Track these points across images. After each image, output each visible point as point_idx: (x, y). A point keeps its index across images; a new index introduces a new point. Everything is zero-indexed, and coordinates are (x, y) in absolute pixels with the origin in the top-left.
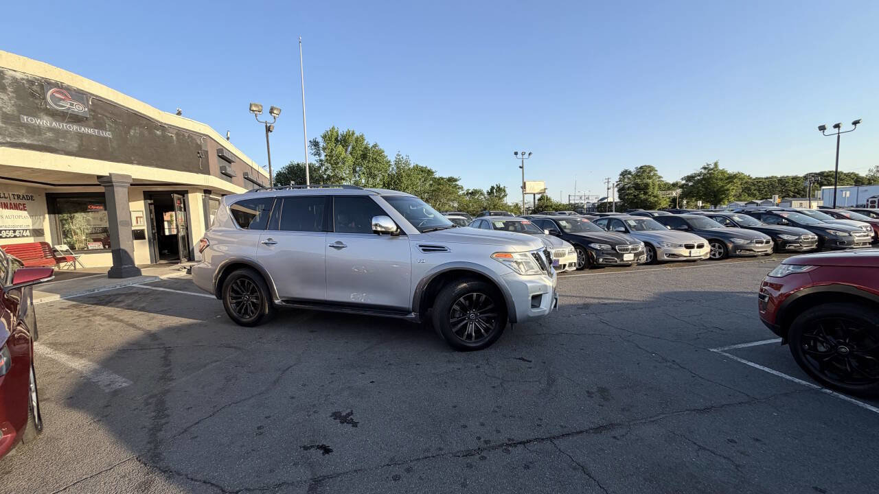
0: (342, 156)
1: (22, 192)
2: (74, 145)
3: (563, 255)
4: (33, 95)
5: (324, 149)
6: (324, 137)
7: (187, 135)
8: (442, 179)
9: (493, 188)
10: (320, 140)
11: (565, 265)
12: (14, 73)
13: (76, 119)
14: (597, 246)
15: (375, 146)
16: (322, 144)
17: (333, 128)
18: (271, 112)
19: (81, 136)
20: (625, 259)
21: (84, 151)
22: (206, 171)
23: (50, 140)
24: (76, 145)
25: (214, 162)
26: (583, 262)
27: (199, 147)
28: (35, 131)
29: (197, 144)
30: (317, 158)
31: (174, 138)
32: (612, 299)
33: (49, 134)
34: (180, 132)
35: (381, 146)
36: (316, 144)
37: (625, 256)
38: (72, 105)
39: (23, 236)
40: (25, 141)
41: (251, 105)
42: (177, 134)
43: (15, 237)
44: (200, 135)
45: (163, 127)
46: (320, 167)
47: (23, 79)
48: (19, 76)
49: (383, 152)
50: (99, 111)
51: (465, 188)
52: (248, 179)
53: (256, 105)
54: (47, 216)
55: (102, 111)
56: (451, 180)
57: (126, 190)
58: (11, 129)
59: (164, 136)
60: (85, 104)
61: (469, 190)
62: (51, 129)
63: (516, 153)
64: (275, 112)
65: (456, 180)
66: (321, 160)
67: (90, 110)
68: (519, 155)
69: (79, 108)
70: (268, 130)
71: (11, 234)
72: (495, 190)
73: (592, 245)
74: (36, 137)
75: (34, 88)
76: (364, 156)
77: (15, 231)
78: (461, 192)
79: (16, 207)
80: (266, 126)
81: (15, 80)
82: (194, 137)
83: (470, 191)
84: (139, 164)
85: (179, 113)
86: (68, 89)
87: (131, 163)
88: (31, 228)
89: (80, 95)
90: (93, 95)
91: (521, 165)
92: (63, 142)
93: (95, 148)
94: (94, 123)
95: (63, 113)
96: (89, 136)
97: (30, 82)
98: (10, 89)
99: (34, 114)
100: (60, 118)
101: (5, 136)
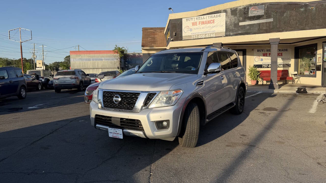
4: (245, 13)
12: (240, 7)
13: (258, 17)
21: (259, 31)
23: (248, 29)
28: (243, 27)
33: (248, 27)
38: (258, 11)
39: (279, 67)
40: (240, 32)
45: (306, 5)
47: (242, 8)
48: (241, 8)
54: (293, 59)
55: (271, 9)
57: (277, 46)
58: (236, 29)
59: (306, 10)
60: (264, 9)
62: (248, 25)
67: (265, 11)
69: (261, 12)
74: (243, 30)
75: (246, 10)
81: (240, 10)
88: (284, 64)
89: (262, 6)
90: (268, 3)
92: (253, 29)
93: (265, 28)
94: (266, 16)
95: (254, 16)
96: (263, 23)
97: (245, 8)
98: (238, 14)
99: (244, 21)
100: (252, 19)
101: (234, 32)
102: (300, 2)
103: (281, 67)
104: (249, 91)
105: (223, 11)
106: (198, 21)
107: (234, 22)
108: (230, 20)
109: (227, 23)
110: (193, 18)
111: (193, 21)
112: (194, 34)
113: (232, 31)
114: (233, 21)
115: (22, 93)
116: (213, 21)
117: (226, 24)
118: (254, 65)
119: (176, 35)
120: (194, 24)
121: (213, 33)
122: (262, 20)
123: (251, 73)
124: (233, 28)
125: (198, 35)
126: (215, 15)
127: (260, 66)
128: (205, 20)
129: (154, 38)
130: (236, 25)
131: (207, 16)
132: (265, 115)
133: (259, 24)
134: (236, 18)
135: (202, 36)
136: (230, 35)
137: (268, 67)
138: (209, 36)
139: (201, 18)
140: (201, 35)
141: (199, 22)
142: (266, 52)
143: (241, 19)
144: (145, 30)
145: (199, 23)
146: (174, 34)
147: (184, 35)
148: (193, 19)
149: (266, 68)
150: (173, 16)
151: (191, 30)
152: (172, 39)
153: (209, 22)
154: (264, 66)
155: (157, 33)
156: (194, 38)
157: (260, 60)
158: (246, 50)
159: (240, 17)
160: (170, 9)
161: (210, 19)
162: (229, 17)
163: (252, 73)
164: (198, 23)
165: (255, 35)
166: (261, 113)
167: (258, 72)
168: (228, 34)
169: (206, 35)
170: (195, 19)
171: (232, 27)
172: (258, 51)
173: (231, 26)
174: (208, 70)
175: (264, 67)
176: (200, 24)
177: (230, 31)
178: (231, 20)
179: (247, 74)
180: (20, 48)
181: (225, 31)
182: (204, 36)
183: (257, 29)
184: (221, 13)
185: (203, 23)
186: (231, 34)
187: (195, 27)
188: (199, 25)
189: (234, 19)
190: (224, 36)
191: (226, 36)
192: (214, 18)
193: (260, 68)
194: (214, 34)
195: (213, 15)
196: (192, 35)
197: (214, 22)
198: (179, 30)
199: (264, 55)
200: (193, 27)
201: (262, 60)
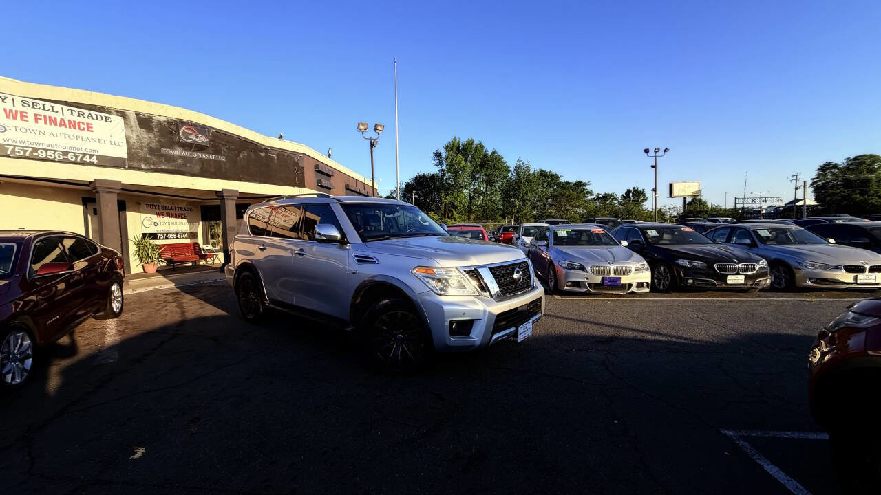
0: (462, 165)
1: (184, 205)
2: (197, 168)
3: (627, 272)
4: (171, 133)
5: (446, 159)
6: (446, 148)
7: (286, 154)
8: (568, 183)
9: (629, 191)
10: (442, 151)
11: (630, 285)
12: (159, 117)
13: (200, 148)
14: (686, 263)
15: (494, 153)
16: (444, 155)
17: (455, 139)
18: (375, 129)
19: (202, 161)
20: (729, 282)
21: (203, 173)
22: (301, 184)
23: (181, 166)
24: (198, 168)
25: (310, 175)
26: (667, 283)
27: (297, 164)
28: (170, 159)
29: (295, 162)
30: (439, 168)
31: (276, 158)
32: (661, 334)
33: (180, 161)
34: (281, 152)
35: (500, 153)
36: (438, 155)
37: (729, 277)
39: (183, 238)
40: (164, 167)
41: (359, 125)
42: (278, 155)
43: (177, 238)
44: (297, 154)
45: (266, 150)
46: (442, 177)
47: (164, 121)
48: (162, 119)
49: (502, 158)
50: (217, 140)
51: (595, 193)
52: (349, 189)
53: (363, 124)
54: (201, 223)
55: (220, 140)
56: (579, 184)
57: (234, 203)
58: (154, 159)
59: (267, 156)
60: (207, 136)
61: (599, 194)
62: (181, 157)
63: (647, 151)
64: (379, 128)
65: (584, 184)
66: (443, 170)
67: (210, 140)
68: (652, 153)
69: (202, 140)
70: (373, 145)
71: (175, 236)
72: (631, 194)
73: (680, 262)
74: (171, 164)
75: (172, 127)
76: (483, 165)
77: (177, 234)
78: (590, 197)
79: (179, 216)
80: (371, 142)
81: (160, 123)
82: (293, 156)
83: (601, 196)
84: (245, 181)
85: (281, 137)
86: (196, 125)
87: (240, 180)
88: (189, 232)
89: (203, 129)
90: (213, 128)
91: (654, 164)
92: (190, 167)
94: (213, 151)
96: (209, 160)
97: (170, 123)
98: (155, 130)
99: (171, 146)
100: (188, 148)
101: (150, 164)
103: (186, 238)
105: (116, 111)
106: (31, 112)
107: (148, 144)
108: (138, 136)
109: (131, 141)
110: (7, 96)
111: (8, 106)
112: (18, 144)
113: (146, 161)
114: (145, 141)
116: (89, 125)
117: (128, 142)
118: (142, 234)
120: (10, 114)
121: (91, 156)
122: (206, 155)
124: (148, 156)
125: (34, 149)
126: (92, 113)
127: (154, 236)
128: (59, 116)
130: (155, 151)
131: (66, 108)
134: (152, 135)
135: (51, 156)
136: (140, 169)
137: (167, 238)
138: (79, 160)
139: (41, 106)
140: (46, 150)
141: (36, 115)
142: (161, 211)
143: (164, 140)
145: (37, 119)
148: (9, 101)
149: (163, 239)
153: (72, 125)
154: (160, 236)
156: (18, 154)
157: (153, 224)
158: (125, 201)
159: (160, 137)
161: (75, 118)
162: (134, 128)
163: (142, 251)
164: (31, 116)
168: (136, 165)
169: (65, 153)
170: (19, 103)
171: (143, 153)
172: (148, 206)
173: (142, 150)
175: (160, 238)
176: (41, 122)
177: (139, 161)
178: (141, 137)
179: (131, 253)
181: (127, 157)
182: (58, 156)
184: (109, 112)
185: (53, 121)
186: (143, 167)
187: (18, 122)
188: (36, 122)
189: (147, 137)
190: (126, 168)
191: (132, 168)
192: (90, 121)
194: (95, 157)
195: (87, 112)
196: (6, 143)
197: (90, 129)
199: (159, 214)
200: (10, 123)
201: (156, 224)
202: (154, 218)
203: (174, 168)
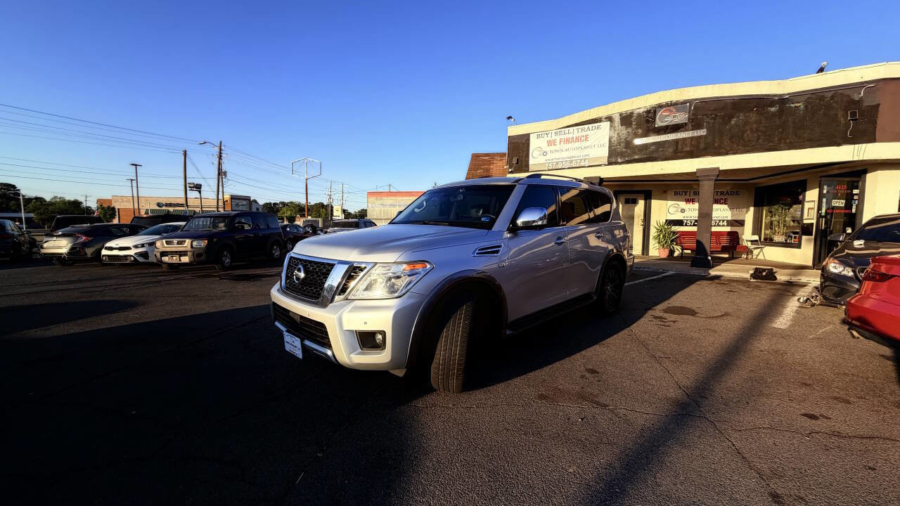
1: (725, 190)
4: (648, 121)
7: (829, 94)
12: (638, 110)
13: (675, 128)
21: (676, 155)
23: (653, 152)
27: (858, 104)
28: (644, 148)
29: (851, 100)
31: (802, 107)
33: (652, 148)
34: (815, 95)
38: (674, 117)
39: (720, 226)
40: (636, 157)
44: (862, 85)
47: (643, 112)
48: (641, 111)
50: (700, 112)
54: (752, 209)
55: (704, 111)
58: (628, 151)
59: (782, 110)
60: (688, 111)
62: (654, 143)
67: (691, 115)
69: (681, 118)
74: (643, 153)
75: (650, 115)
81: (639, 115)
85: (821, 70)
86: (676, 104)
88: (729, 218)
89: (684, 105)
90: (696, 99)
92: (662, 151)
93: (688, 149)
94: (692, 126)
95: (667, 127)
96: (684, 139)
97: (648, 112)
98: (634, 123)
99: (645, 135)
100: (663, 132)
101: (624, 157)
102: (769, 95)
103: (723, 226)
104: (648, 268)
105: (606, 118)
106: (558, 138)
107: (625, 139)
108: (618, 134)
109: (613, 140)
110: (549, 132)
111: (549, 138)
112: (550, 161)
113: (622, 154)
114: (623, 137)
115: (273, 252)
116: (586, 137)
117: (610, 141)
118: (667, 220)
119: (517, 163)
120: (549, 143)
121: (585, 160)
122: (682, 134)
123: (659, 235)
124: (624, 150)
125: (557, 163)
126: (590, 126)
127: (679, 223)
128: (571, 136)
129: (488, 170)
130: (628, 144)
131: (575, 128)
132: (663, 323)
133: (676, 142)
134: (630, 130)
135: (564, 165)
136: (616, 163)
138: (578, 165)
139: (563, 133)
140: (562, 162)
141: (561, 139)
142: (692, 197)
143: (640, 131)
144: (476, 157)
145: (560, 142)
146: (515, 161)
147: (531, 161)
148: (549, 135)
149: (690, 226)
150: (516, 130)
151: (545, 153)
152: (510, 170)
153: (578, 139)
154: (686, 223)
155: (495, 162)
156: (550, 168)
157: (680, 210)
158: (651, 191)
159: (637, 128)
160: (509, 118)
161: (580, 134)
162: (617, 128)
163: (662, 236)
164: (558, 141)
165: (666, 162)
166: (656, 318)
167: (674, 233)
168: (614, 160)
169: (571, 162)
170: (553, 134)
171: (621, 148)
172: (676, 194)
173: (620, 145)
174: (520, 222)
175: (686, 225)
176: (562, 143)
177: (617, 156)
178: (621, 134)
179: (651, 237)
180: (305, 186)
181: (607, 155)
182: (567, 165)
183: (671, 150)
184: (601, 121)
185: (567, 141)
186: (619, 160)
187: (553, 148)
188: (560, 144)
189: (625, 132)
190: (605, 165)
191: (610, 163)
192: (588, 133)
193: (677, 227)
194: (587, 161)
195: (586, 126)
196: (546, 162)
197: (587, 139)
198: (524, 155)
199: (688, 201)
200: (548, 149)
201: (683, 211)
202: (683, 204)
203: (645, 156)
